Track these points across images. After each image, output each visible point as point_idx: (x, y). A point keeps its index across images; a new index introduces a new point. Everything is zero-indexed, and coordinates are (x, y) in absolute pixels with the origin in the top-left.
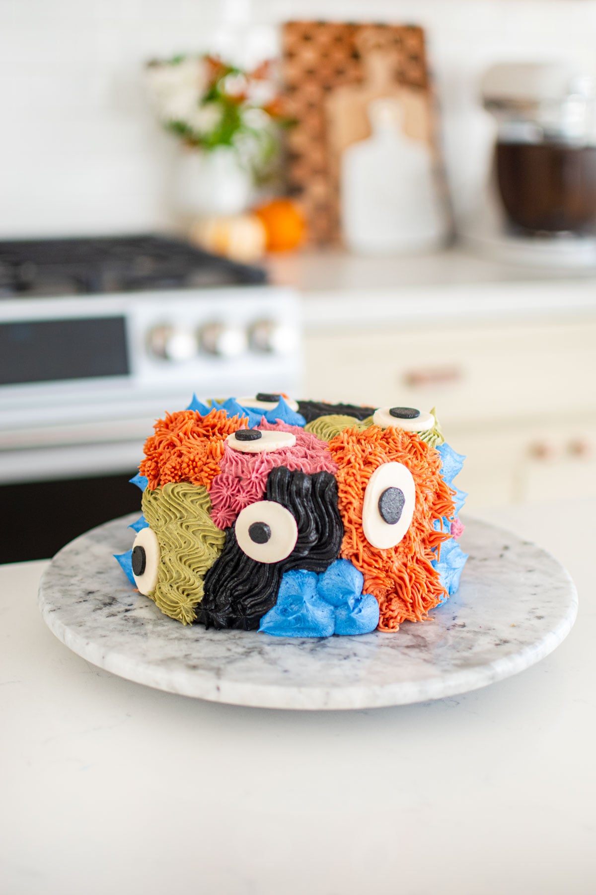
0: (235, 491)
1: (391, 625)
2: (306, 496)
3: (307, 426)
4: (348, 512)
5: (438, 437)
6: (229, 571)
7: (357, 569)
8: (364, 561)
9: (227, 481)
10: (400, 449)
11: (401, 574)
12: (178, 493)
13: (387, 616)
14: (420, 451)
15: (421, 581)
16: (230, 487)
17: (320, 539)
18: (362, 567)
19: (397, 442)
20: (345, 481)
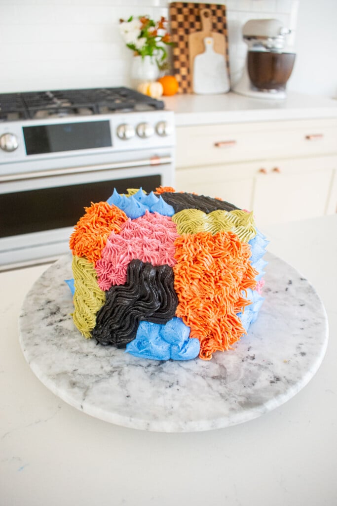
0: (109, 272)
1: (207, 355)
2: (152, 281)
3: (175, 215)
4: (181, 292)
5: (252, 232)
6: (109, 315)
7: (186, 325)
8: (190, 320)
9: (104, 264)
10: (222, 247)
11: (215, 328)
12: (80, 264)
13: (205, 349)
14: (235, 249)
15: (228, 331)
16: (106, 268)
17: (161, 306)
18: (189, 324)
19: (221, 242)
20: (179, 273)
